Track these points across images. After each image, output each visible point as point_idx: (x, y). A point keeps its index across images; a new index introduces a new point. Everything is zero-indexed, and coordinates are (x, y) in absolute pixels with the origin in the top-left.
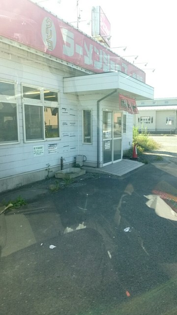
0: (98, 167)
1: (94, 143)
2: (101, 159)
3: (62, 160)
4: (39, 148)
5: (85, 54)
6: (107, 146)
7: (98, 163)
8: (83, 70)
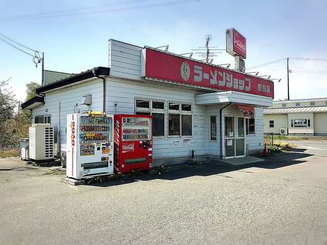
0: (221, 158)
1: (218, 141)
2: (224, 153)
3: (193, 151)
4: (177, 142)
5: (211, 77)
6: (230, 143)
7: (221, 156)
8: (210, 89)
